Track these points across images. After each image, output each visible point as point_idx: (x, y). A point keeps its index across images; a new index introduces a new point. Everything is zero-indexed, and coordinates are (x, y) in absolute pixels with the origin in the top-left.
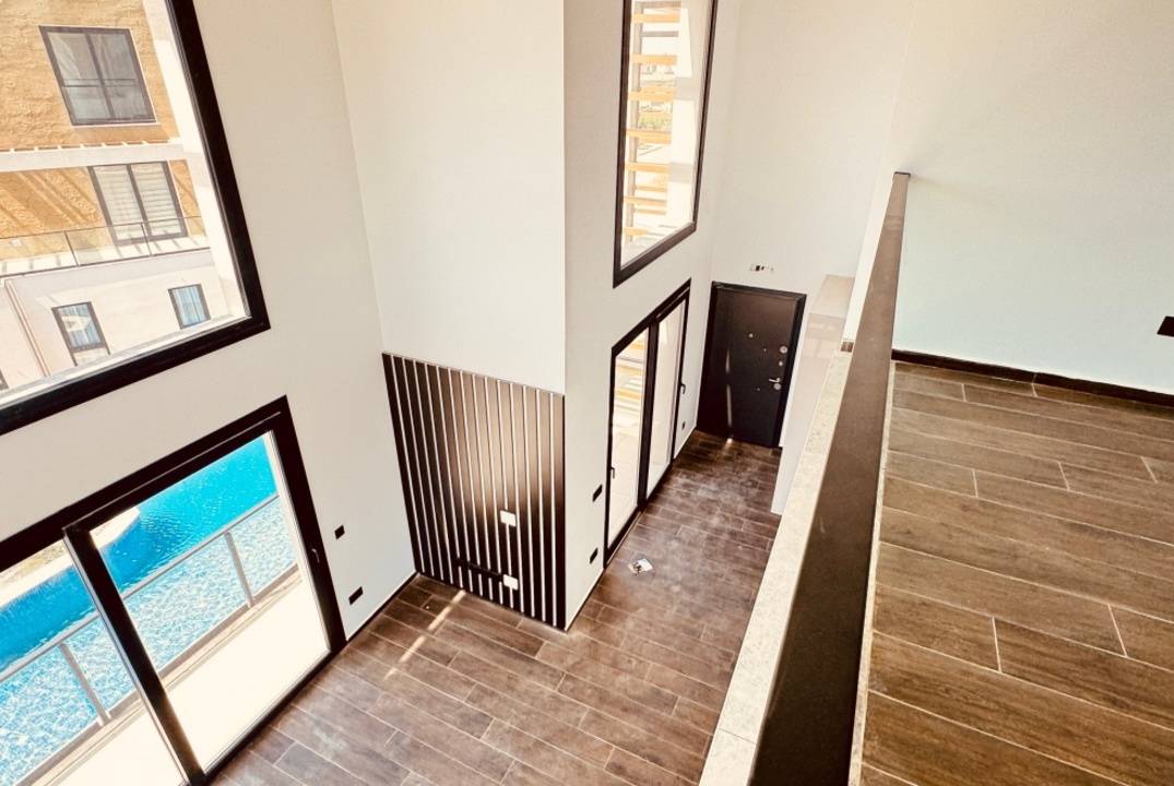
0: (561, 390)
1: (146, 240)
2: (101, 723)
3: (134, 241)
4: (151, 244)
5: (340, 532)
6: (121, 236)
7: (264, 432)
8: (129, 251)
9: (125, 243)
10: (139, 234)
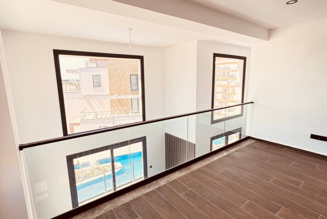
0: (195, 143)
1: (137, 113)
2: (105, 193)
3: (136, 113)
4: (138, 114)
5: (151, 167)
6: (133, 112)
7: (141, 141)
8: (134, 114)
9: (134, 113)
10: (136, 111)
